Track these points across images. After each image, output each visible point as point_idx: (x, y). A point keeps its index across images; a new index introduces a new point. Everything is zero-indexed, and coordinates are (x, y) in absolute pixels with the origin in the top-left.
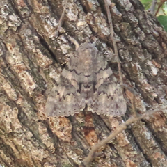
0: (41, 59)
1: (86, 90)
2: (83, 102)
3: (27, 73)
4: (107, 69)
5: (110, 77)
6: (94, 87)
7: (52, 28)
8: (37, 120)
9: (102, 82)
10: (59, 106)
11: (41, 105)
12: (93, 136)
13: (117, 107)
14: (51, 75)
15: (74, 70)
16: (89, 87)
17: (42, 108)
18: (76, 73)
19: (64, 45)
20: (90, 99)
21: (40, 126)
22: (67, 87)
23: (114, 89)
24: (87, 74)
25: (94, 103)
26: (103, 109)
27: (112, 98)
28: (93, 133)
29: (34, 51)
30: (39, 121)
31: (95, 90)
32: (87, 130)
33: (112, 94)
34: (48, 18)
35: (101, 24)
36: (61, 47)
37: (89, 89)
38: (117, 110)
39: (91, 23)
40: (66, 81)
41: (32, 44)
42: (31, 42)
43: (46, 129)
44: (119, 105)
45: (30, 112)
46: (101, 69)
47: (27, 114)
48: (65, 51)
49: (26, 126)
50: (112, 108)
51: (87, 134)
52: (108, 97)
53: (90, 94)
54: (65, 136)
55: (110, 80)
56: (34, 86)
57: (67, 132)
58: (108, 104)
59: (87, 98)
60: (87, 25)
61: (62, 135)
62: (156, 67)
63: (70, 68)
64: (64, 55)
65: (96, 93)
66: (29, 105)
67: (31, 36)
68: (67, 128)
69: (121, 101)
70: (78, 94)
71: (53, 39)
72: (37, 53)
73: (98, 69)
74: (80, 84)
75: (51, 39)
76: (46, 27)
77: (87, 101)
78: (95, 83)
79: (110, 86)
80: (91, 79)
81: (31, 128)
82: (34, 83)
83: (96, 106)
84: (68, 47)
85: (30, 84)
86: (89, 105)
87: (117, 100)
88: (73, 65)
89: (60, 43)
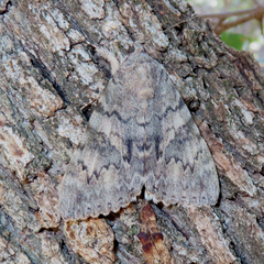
0: (39, 97)
1: (141, 155)
2: (137, 182)
3: (10, 130)
4: (180, 107)
5: (187, 126)
6: (157, 147)
7: (56, 30)
8: (37, 229)
9: (171, 136)
10: (88, 195)
11: (45, 197)
12: (160, 253)
13: (202, 186)
14: (61, 131)
15: (115, 112)
16: (147, 148)
17: (47, 203)
18: (120, 119)
19: (85, 65)
20: (151, 174)
21: (43, 242)
22: (102, 150)
23: (195, 149)
24: (142, 121)
25: (157, 183)
26: (175, 193)
27: (192, 170)
28: (160, 245)
29: (22, 81)
30: (42, 230)
31: (159, 154)
32: (149, 240)
33: (191, 162)
34: (46, 11)
35: (150, 24)
36: (79, 69)
37: (147, 153)
38: (204, 194)
39: (132, 24)
40: (100, 139)
41: (17, 68)
42: (15, 62)
43: (57, 247)
44: (205, 182)
45: (21, 212)
46: (170, 108)
47: (14, 218)
48: (87, 79)
49: (14, 243)
50: (194, 190)
51: (147, 248)
52: (185, 168)
53: (151, 162)
54: (100, 256)
55: (188, 132)
56: (27, 157)
57: (104, 250)
58: (184, 183)
59: (145, 172)
60: (123, 28)
61: (95, 255)
62: (248, 110)
63: (106, 108)
64: (86, 86)
65: (161, 160)
66: (17, 199)
67: (12, 52)
68: (105, 241)
69: (209, 174)
70: (126, 165)
71: (61, 54)
72: (29, 85)
73: (164, 109)
74: (129, 143)
75: (55, 54)
76: (43, 29)
77: (144, 179)
78: (158, 140)
79: (187, 143)
80: (151, 130)
81: (25, 247)
82: (26, 151)
83: (162, 188)
84: (93, 68)
85: (19, 153)
86: (148, 187)
87: (201, 173)
88: (114, 102)
89: (75, 61)
